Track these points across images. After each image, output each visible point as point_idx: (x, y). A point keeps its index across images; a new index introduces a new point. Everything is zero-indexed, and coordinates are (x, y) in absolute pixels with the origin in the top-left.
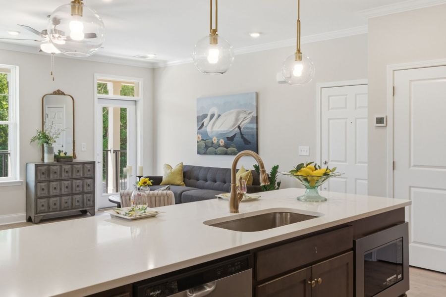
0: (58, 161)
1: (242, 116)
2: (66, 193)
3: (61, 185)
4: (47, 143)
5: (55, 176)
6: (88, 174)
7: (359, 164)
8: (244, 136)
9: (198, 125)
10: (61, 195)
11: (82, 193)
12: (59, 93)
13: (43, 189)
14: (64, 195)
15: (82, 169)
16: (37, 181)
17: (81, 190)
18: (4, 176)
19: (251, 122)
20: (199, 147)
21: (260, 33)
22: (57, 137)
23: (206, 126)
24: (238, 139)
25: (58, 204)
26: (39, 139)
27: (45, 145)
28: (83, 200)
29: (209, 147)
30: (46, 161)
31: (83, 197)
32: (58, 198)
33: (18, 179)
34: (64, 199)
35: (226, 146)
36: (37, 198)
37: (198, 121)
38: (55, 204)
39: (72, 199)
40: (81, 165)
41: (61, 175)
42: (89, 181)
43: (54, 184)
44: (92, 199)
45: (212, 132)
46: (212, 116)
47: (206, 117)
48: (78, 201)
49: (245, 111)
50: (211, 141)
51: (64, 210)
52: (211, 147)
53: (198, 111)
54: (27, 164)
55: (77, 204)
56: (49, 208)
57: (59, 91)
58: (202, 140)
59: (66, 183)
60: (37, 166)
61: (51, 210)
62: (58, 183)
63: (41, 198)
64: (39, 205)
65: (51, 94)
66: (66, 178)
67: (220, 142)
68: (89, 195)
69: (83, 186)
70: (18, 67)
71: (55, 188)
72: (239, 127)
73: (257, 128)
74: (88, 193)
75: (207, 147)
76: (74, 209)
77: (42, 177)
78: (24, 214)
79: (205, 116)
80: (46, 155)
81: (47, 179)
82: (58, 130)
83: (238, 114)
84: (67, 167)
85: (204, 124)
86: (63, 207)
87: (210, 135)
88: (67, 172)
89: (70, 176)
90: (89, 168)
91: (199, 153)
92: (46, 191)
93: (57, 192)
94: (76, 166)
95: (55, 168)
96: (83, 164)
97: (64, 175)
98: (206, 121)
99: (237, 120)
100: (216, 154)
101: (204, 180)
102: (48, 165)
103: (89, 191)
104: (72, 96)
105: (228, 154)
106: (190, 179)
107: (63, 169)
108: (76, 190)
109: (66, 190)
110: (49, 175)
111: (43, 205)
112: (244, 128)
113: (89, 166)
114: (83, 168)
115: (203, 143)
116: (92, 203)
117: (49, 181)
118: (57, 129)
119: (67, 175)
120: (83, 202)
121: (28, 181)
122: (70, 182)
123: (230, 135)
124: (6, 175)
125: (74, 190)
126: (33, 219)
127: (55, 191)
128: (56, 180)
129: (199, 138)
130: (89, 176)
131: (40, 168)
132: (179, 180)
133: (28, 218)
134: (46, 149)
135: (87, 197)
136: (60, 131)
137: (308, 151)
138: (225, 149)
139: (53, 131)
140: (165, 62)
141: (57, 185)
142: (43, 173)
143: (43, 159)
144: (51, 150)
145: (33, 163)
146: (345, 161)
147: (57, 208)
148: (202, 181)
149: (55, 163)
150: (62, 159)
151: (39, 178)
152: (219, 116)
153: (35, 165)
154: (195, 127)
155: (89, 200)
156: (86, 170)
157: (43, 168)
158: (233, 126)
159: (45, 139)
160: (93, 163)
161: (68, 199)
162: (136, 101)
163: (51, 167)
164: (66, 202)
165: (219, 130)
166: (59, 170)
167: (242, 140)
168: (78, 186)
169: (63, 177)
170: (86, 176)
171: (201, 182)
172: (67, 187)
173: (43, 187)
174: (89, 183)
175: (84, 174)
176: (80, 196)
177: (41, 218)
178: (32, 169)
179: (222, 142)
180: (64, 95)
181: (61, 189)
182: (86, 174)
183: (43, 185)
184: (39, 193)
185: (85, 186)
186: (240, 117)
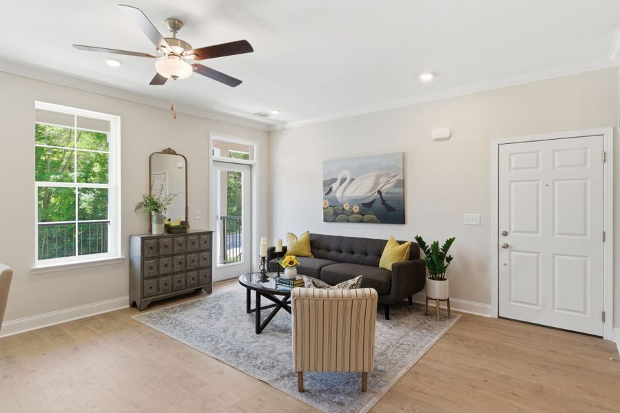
0: (169, 233)
1: (383, 180)
2: (179, 270)
3: (173, 261)
4: (156, 210)
5: (166, 250)
6: (204, 247)
7: (558, 236)
9: (324, 191)
10: (173, 273)
11: (198, 269)
12: (169, 151)
13: (151, 268)
14: (177, 273)
15: (197, 240)
16: (144, 258)
17: (197, 265)
18: (103, 252)
19: (396, 186)
20: (325, 214)
21: (434, 74)
22: (168, 204)
23: (336, 191)
24: (378, 204)
25: (170, 284)
26: (145, 206)
27: (153, 213)
28: (199, 276)
29: (339, 214)
30: (155, 232)
31: (198, 274)
32: (170, 277)
33: (119, 256)
34: (177, 277)
35: (362, 213)
36: (144, 278)
37: (324, 186)
38: (166, 284)
39: (186, 277)
40: (196, 236)
41: (173, 248)
42: (205, 254)
43: (165, 260)
44: (208, 276)
45: (343, 198)
46: (343, 180)
47: (335, 182)
48: (193, 279)
49: (388, 174)
50: (341, 208)
51: (177, 291)
52: (342, 214)
53: (324, 176)
54: (130, 236)
55: (192, 282)
56: (158, 289)
57: (169, 149)
58: (330, 206)
59: (179, 257)
60: (143, 239)
61: (161, 292)
62: (170, 258)
63: (148, 278)
64: (147, 288)
65: (160, 153)
66: (179, 252)
67: (354, 209)
68: (205, 271)
69: (199, 261)
70: (119, 118)
71: (166, 265)
72: (379, 192)
73: (404, 193)
74: (204, 268)
75: (336, 214)
76: (189, 288)
77: (149, 253)
78: (127, 298)
79: (334, 180)
80: (154, 226)
81: (156, 254)
82: (170, 195)
83: (379, 177)
84: (181, 239)
85: (333, 189)
86: (175, 287)
87: (340, 201)
88: (180, 245)
89: (184, 249)
90: (205, 240)
91: (325, 220)
92: (155, 270)
93: (169, 270)
94: (191, 237)
95: (165, 240)
96: (199, 234)
97: (177, 249)
98: (335, 186)
99: (376, 184)
100: (348, 222)
101: (336, 251)
102: (158, 238)
103: (206, 265)
104: (185, 156)
105: (365, 222)
106: (318, 249)
107: (176, 243)
108: (191, 266)
109: (179, 266)
110: (158, 250)
111: (151, 287)
112: (386, 193)
113: (205, 237)
114: (199, 239)
115: (331, 210)
116: (208, 279)
117: (158, 257)
118: (168, 194)
119: (180, 248)
120: (199, 280)
121: (132, 257)
122: (183, 256)
123: (367, 201)
124: (105, 251)
125: (188, 266)
126: (138, 304)
127: (166, 269)
128: (167, 256)
129: (326, 204)
130: (206, 248)
131: (147, 241)
132: (306, 251)
133: (132, 303)
134: (154, 218)
135: (203, 273)
136: (172, 196)
137: (478, 220)
138: (361, 216)
139: (163, 196)
140: (284, 123)
141: (168, 261)
142: (151, 248)
143: (150, 231)
144: (160, 220)
145: (138, 235)
146: (537, 232)
147: (168, 289)
148: (334, 252)
149: (166, 235)
150: (174, 230)
151: (146, 255)
152: (353, 180)
153: (142, 238)
154: (320, 192)
155: (205, 276)
156: (202, 242)
157: (152, 242)
158: (372, 190)
159: (152, 206)
160: (210, 233)
161: (182, 277)
162: (251, 165)
163: (162, 239)
164: (179, 281)
165: (352, 195)
166: (171, 243)
167: (383, 206)
168: (193, 261)
169: (176, 251)
170: (202, 248)
171: (333, 254)
172: (180, 263)
173: (151, 265)
174: (206, 257)
175: (199, 246)
176: (195, 272)
177: (149, 302)
178: (137, 243)
179: (356, 209)
180: (176, 154)
181: (173, 266)
182: (202, 246)
183: (151, 262)
184: (146, 273)
185: (201, 260)
186: (381, 180)
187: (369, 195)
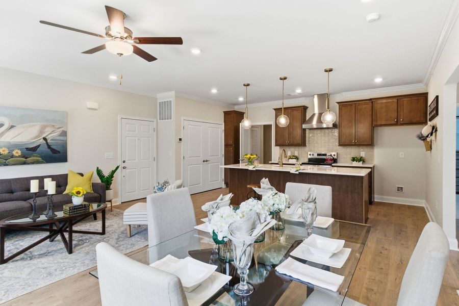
1: (48, 130)
8: (52, 147)
49: (53, 126)
72: (45, 139)
73: (67, 141)
83: (44, 127)
99: (41, 132)
105: (28, 164)
112: (52, 140)
123: (31, 146)
146: (135, 160)
158: (36, 137)
167: (49, 150)
179: (17, 153)
186: (46, 130)
187: (33, 141)
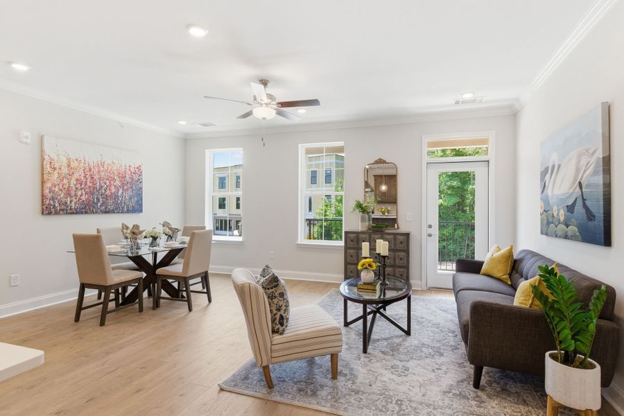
6: (400, 247)
11: (394, 266)
13: (352, 256)
15: (393, 240)
16: (347, 247)
17: (392, 262)
20: (541, 223)
23: (548, 188)
28: (395, 273)
29: (550, 223)
31: (394, 271)
36: (346, 263)
40: (392, 236)
42: (402, 254)
44: (405, 277)
45: (553, 197)
49: (587, 151)
50: (551, 213)
52: (552, 223)
57: (380, 159)
60: (346, 233)
63: (350, 264)
67: (560, 215)
68: (401, 270)
69: (395, 259)
72: (580, 185)
73: (608, 187)
74: (401, 267)
75: (548, 223)
77: (351, 244)
81: (356, 246)
84: (377, 236)
85: (546, 184)
87: (551, 201)
90: (402, 240)
91: (542, 233)
92: (354, 258)
94: (387, 236)
95: (364, 236)
96: (395, 234)
100: (556, 236)
102: (357, 233)
103: (403, 265)
105: (568, 239)
107: (373, 239)
110: (357, 243)
111: (351, 271)
113: (401, 238)
114: (395, 239)
115: (545, 216)
117: (358, 249)
123: (570, 202)
129: (542, 207)
131: (350, 235)
135: (399, 272)
138: (565, 228)
142: (352, 241)
151: (348, 245)
155: (401, 275)
156: (398, 242)
157: (353, 236)
160: (407, 235)
162: (488, 161)
163: (360, 234)
165: (559, 193)
166: (369, 238)
170: (398, 248)
174: (401, 257)
175: (395, 246)
176: (391, 269)
182: (398, 246)
183: (352, 251)
184: (348, 259)
185: (397, 260)
186: (581, 164)
187: (571, 191)
